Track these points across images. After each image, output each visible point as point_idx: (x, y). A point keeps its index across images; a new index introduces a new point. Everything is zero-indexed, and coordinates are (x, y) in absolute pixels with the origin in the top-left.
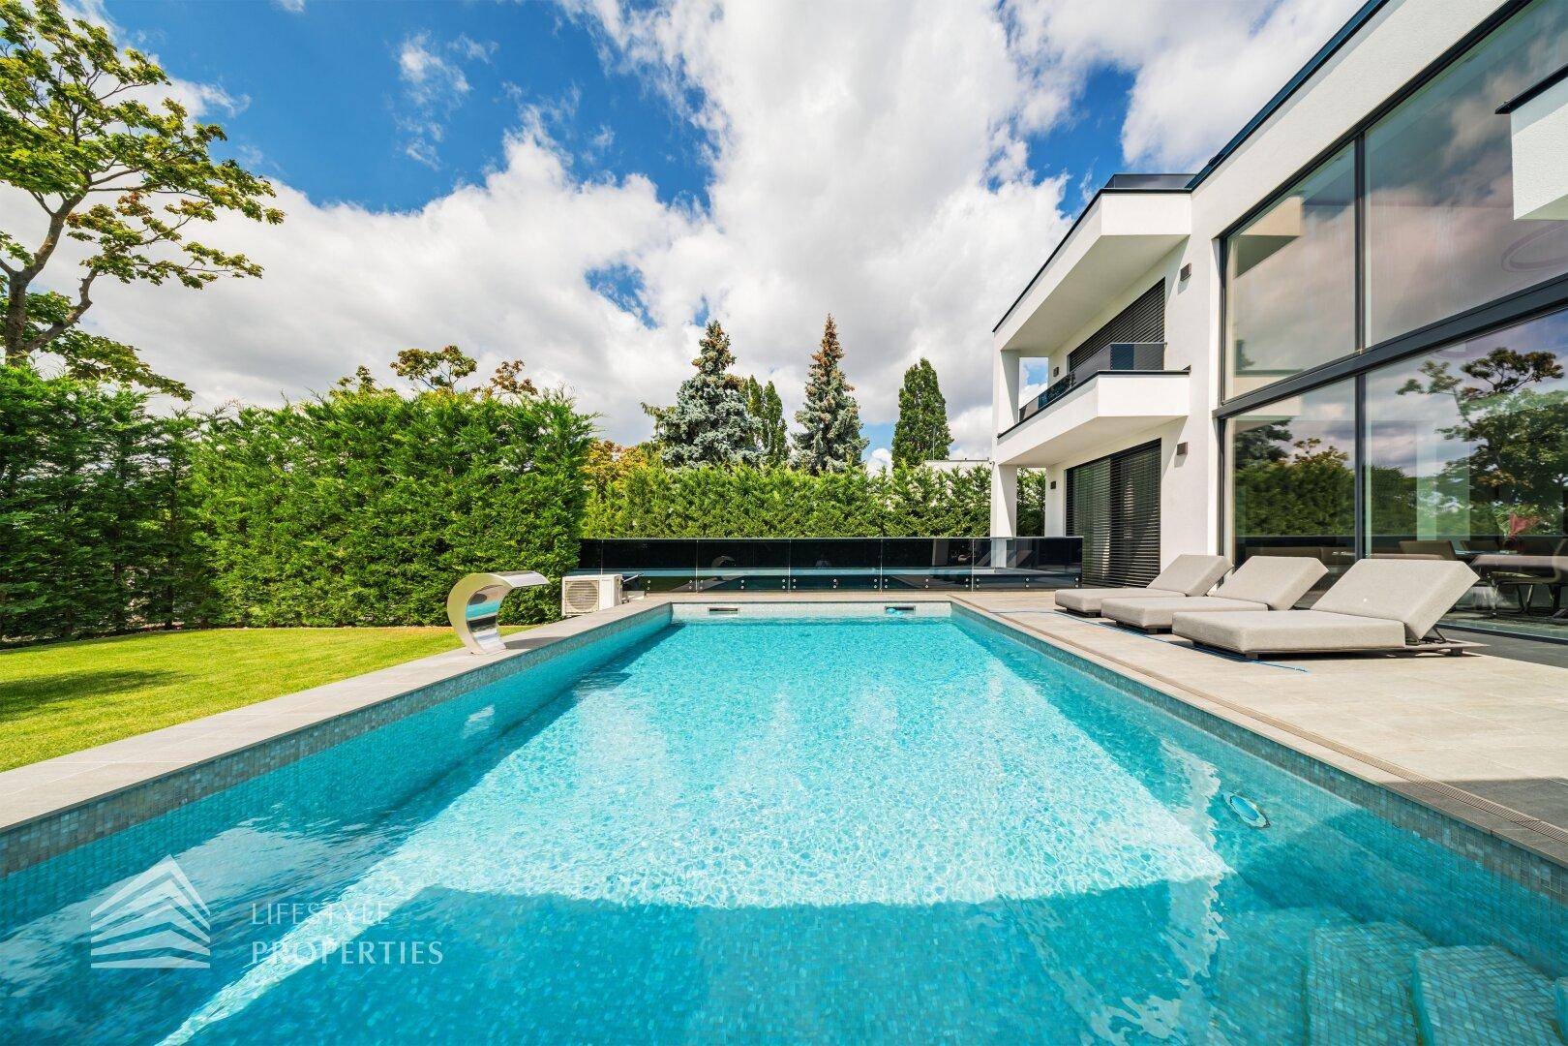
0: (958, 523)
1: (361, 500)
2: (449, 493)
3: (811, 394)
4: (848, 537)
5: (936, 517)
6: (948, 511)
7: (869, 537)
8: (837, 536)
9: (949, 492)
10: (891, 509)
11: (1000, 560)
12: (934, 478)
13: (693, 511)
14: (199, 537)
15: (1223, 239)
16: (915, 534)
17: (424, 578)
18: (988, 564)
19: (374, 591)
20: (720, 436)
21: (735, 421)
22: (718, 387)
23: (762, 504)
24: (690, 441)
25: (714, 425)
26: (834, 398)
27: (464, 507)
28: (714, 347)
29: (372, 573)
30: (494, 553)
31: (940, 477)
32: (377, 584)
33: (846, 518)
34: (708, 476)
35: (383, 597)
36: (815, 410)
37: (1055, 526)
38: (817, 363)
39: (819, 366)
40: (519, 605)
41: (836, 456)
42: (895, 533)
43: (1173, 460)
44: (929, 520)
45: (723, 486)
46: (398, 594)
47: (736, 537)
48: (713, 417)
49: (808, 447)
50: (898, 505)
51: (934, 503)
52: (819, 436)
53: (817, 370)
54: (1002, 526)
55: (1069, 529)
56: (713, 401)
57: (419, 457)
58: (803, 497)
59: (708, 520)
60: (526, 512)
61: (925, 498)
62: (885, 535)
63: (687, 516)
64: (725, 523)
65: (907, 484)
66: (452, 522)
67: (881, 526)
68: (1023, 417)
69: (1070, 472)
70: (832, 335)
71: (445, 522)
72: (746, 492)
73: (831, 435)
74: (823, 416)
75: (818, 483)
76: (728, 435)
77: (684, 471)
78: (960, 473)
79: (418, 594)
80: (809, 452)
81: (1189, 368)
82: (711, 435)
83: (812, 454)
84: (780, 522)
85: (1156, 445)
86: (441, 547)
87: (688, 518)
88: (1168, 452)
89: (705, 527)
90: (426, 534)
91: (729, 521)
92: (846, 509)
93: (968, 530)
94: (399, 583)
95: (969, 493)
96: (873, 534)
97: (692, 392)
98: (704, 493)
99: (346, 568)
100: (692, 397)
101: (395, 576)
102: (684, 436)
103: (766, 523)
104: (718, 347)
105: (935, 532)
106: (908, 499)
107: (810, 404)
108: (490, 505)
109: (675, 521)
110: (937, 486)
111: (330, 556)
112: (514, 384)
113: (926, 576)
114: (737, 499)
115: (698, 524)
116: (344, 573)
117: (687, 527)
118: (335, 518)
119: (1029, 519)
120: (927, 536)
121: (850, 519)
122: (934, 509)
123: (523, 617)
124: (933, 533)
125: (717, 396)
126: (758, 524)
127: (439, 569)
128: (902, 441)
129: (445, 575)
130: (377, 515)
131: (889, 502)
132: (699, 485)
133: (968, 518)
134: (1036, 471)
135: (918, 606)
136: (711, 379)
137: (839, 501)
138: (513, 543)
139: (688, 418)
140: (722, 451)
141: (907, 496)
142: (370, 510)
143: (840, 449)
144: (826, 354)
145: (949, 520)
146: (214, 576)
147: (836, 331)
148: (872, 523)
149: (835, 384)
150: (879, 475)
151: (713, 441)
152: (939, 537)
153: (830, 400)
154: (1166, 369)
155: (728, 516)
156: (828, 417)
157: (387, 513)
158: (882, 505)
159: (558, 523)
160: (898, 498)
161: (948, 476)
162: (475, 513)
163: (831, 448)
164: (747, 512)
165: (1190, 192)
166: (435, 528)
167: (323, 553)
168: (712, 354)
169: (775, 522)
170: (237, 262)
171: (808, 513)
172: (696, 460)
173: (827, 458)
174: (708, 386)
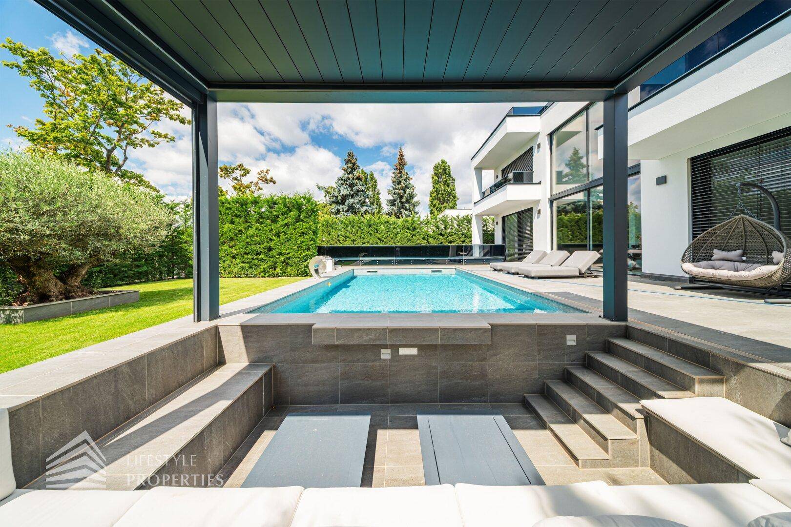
0: (460, 238)
1: (241, 232)
2: (272, 230)
3: (394, 182)
4: (414, 245)
5: (450, 236)
6: (455, 234)
7: (422, 245)
8: (409, 244)
9: (455, 225)
10: (431, 233)
11: (476, 254)
12: (448, 219)
13: (348, 234)
14: (184, 246)
15: (551, 135)
16: (442, 243)
17: (264, 260)
18: (472, 255)
19: (247, 265)
20: (356, 201)
21: (361, 194)
22: (353, 179)
23: (377, 231)
24: (343, 204)
25: (352, 196)
26: (404, 184)
27: (278, 235)
28: (351, 162)
29: (246, 258)
30: (290, 251)
31: (451, 219)
32: (248, 263)
33: (412, 237)
34: (354, 219)
35: (251, 267)
36: (396, 189)
37: (498, 241)
38: (396, 168)
39: (397, 169)
40: (299, 270)
41: (406, 209)
42: (433, 243)
43: (536, 216)
44: (447, 237)
45: (360, 223)
46: (256, 266)
47: (367, 245)
48: (352, 193)
49: (394, 205)
50: (434, 231)
51: (449, 230)
52: (398, 201)
53: (396, 171)
54: (477, 240)
55: (504, 240)
56: (351, 186)
57: (261, 217)
58: (394, 228)
59: (354, 238)
60: (300, 236)
61: (446, 228)
62: (429, 244)
63: (346, 236)
64: (362, 239)
65: (437, 222)
66: (274, 240)
67: (427, 240)
68: (484, 196)
69: (503, 218)
70: (402, 156)
71: (271, 240)
72: (370, 226)
73: (404, 200)
74: (399, 192)
75: (400, 222)
76: (359, 201)
77: (341, 217)
78: (460, 218)
79: (264, 266)
80: (394, 207)
81: (541, 182)
82: (352, 201)
83: (395, 208)
84: (385, 238)
85: (531, 210)
86: (270, 249)
87: (346, 237)
88: (535, 212)
89: (353, 241)
90: (265, 244)
91: (363, 238)
92: (412, 233)
93: (464, 241)
94: (256, 262)
95: (464, 226)
96: (424, 243)
97: (342, 182)
98: (353, 227)
99: (237, 257)
100: (343, 184)
101: (255, 260)
102: (340, 202)
103: (379, 239)
104: (352, 162)
105: (450, 242)
106: (438, 229)
107: (394, 186)
108: (287, 234)
109: (341, 238)
110: (450, 223)
111: (231, 253)
112: (266, 180)
113: (446, 259)
114: (367, 229)
115: (351, 240)
116: (236, 258)
117: (346, 241)
118: (232, 239)
119: (488, 237)
120: (447, 244)
121: (414, 237)
122: (449, 233)
123: (300, 274)
124: (449, 243)
125: (353, 183)
126: (376, 240)
127: (270, 257)
128: (433, 199)
129: (272, 259)
130: (247, 238)
131: (430, 230)
132: (350, 223)
133: (464, 236)
134: (492, 217)
135: (443, 270)
136: (350, 176)
137: (409, 229)
138: (296, 248)
139: (341, 194)
140: (357, 207)
141: (438, 228)
142: (244, 236)
143: (407, 206)
144: (400, 164)
145: (455, 237)
146: (189, 260)
147: (404, 154)
148: (424, 239)
149: (404, 177)
150: (425, 218)
151: (353, 203)
152: (452, 244)
153: (402, 185)
154: (534, 182)
155: (363, 236)
156: (402, 192)
157: (251, 237)
158: (427, 231)
159: (311, 240)
160: (434, 228)
161: (455, 219)
162: (282, 237)
163: (403, 205)
164: (371, 234)
165: (540, 116)
166: (268, 242)
167: (229, 252)
168: (350, 165)
169: (383, 239)
170: (166, 137)
171: (396, 235)
172: (346, 212)
173: (402, 210)
174: (349, 179)
